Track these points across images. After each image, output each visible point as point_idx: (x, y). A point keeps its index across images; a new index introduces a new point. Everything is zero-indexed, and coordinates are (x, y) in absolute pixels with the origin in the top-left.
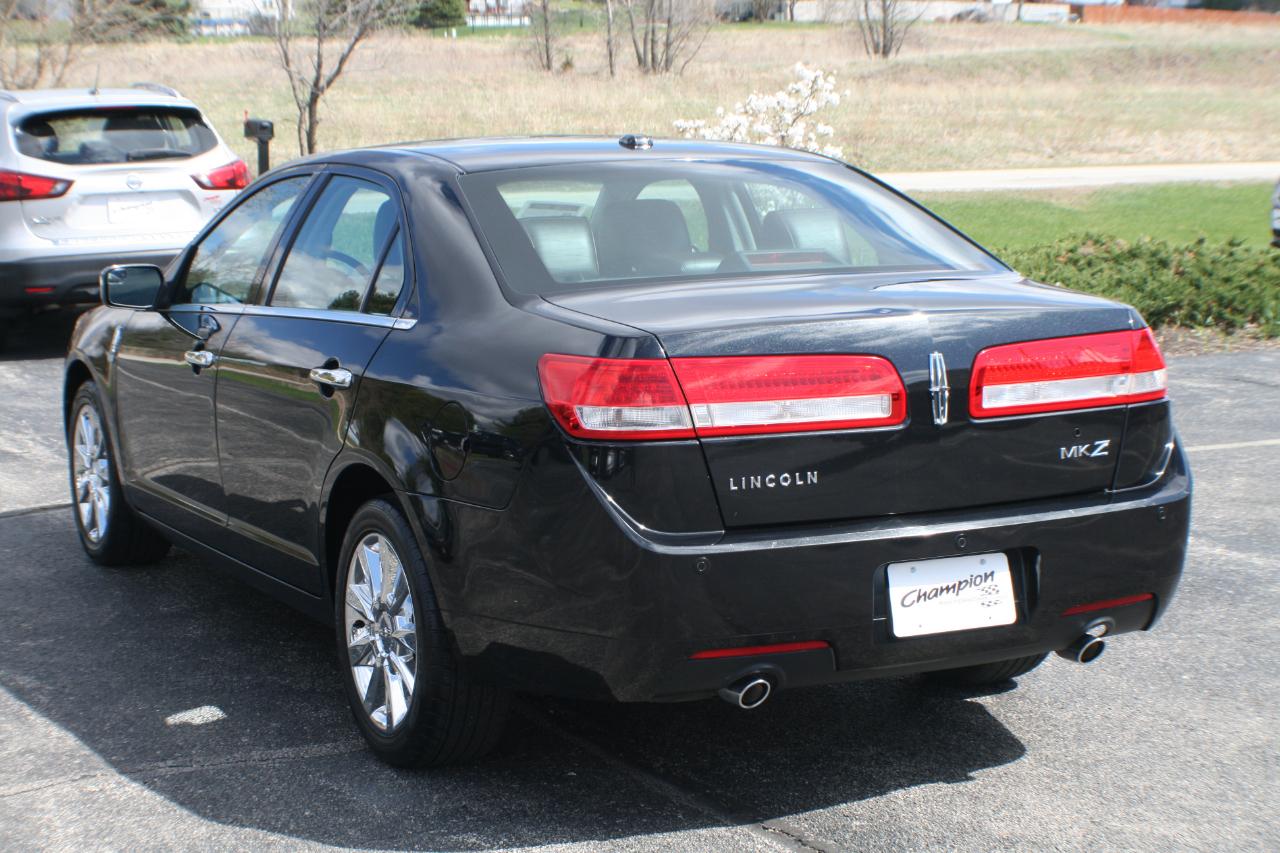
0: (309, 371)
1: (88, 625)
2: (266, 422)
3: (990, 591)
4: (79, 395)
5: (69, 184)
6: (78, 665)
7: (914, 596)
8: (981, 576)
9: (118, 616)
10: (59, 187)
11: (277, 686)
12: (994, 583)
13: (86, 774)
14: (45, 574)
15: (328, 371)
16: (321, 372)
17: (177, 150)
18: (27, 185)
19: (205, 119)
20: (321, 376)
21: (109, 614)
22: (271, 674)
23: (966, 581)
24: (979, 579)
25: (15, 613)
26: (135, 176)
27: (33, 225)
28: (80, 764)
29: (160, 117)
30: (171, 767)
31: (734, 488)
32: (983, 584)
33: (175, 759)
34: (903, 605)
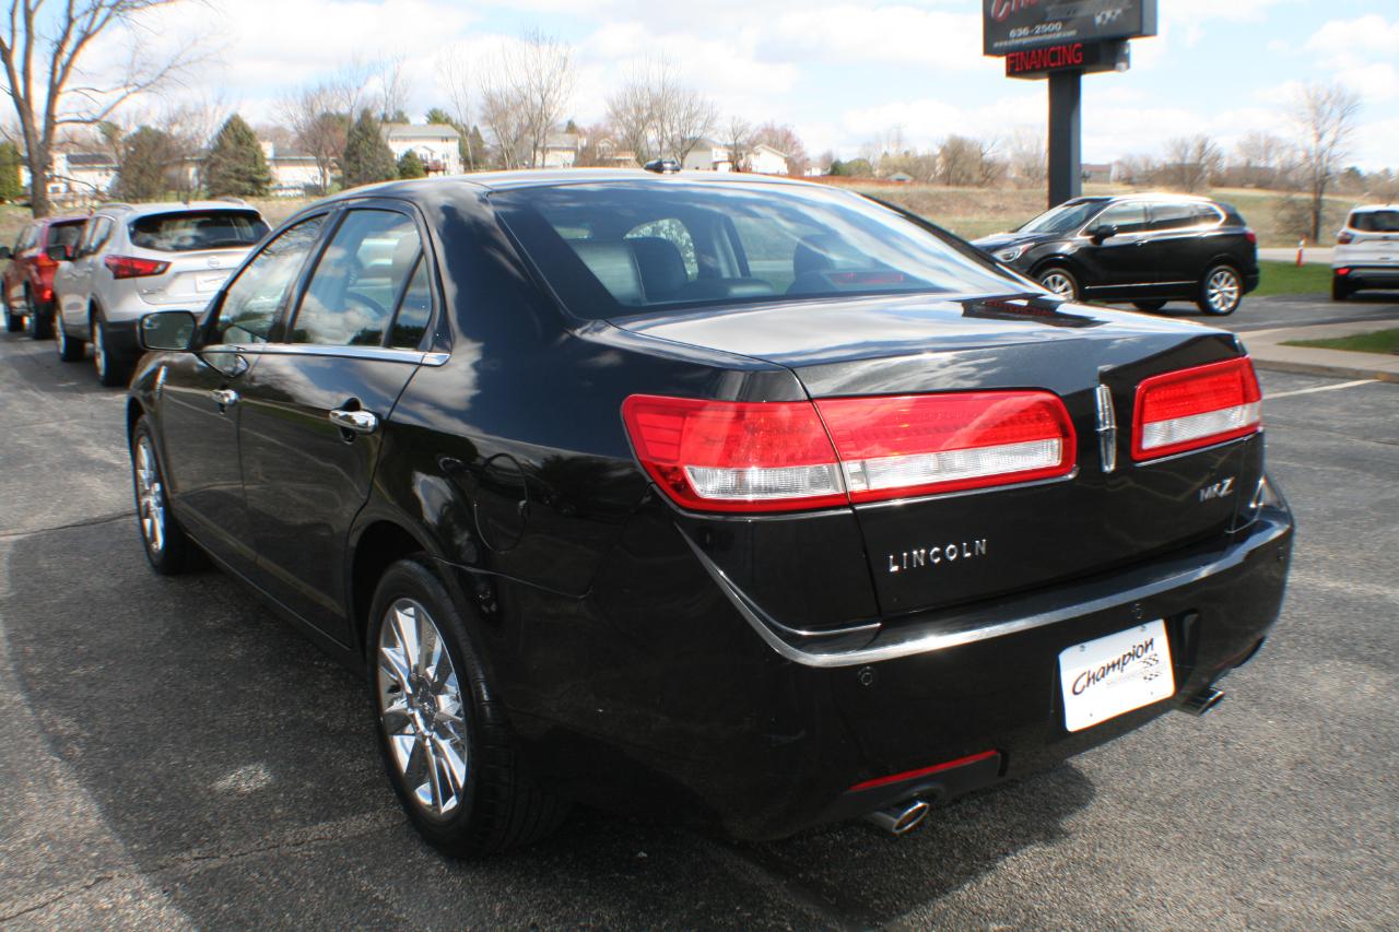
0: (328, 411)
1: (138, 646)
2: (297, 450)
3: (1151, 661)
4: (138, 427)
5: (167, 265)
6: (121, 701)
7: (1084, 680)
8: (1142, 647)
9: (168, 633)
10: (161, 267)
11: (312, 724)
12: (1154, 652)
13: (102, 875)
14: (113, 585)
15: (350, 414)
16: (342, 413)
17: (245, 240)
18: (137, 266)
19: (263, 219)
20: (342, 418)
21: (159, 630)
22: (306, 708)
23: (1129, 654)
24: (1140, 650)
25: (77, 633)
26: (215, 259)
27: (142, 295)
28: (97, 859)
29: (233, 218)
30: (196, 859)
31: (894, 569)
32: (1145, 655)
33: (201, 846)
34: (1074, 692)
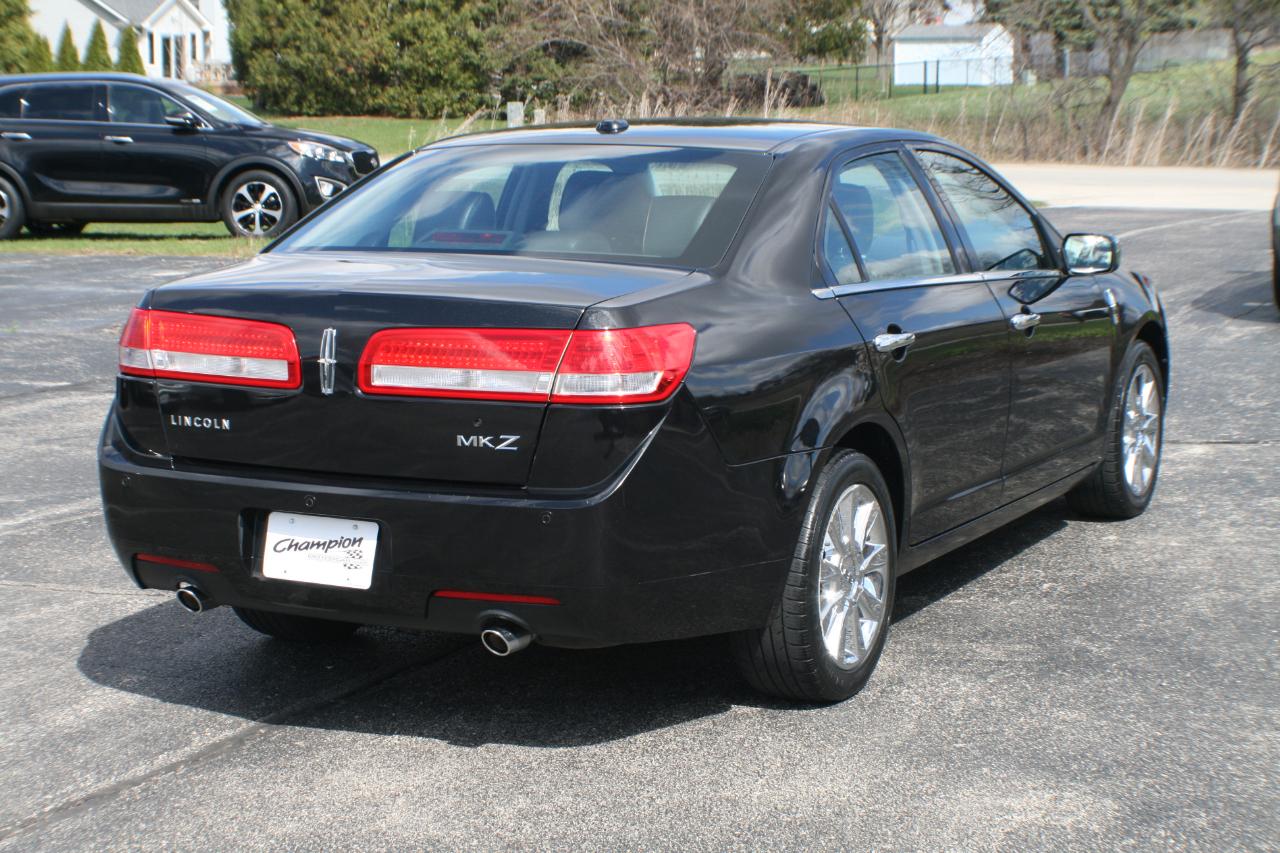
3: (354, 555)
7: (287, 544)
8: (350, 540)
12: (360, 548)
23: (336, 541)
24: (348, 542)
31: (174, 423)
32: (350, 548)
34: (275, 549)
